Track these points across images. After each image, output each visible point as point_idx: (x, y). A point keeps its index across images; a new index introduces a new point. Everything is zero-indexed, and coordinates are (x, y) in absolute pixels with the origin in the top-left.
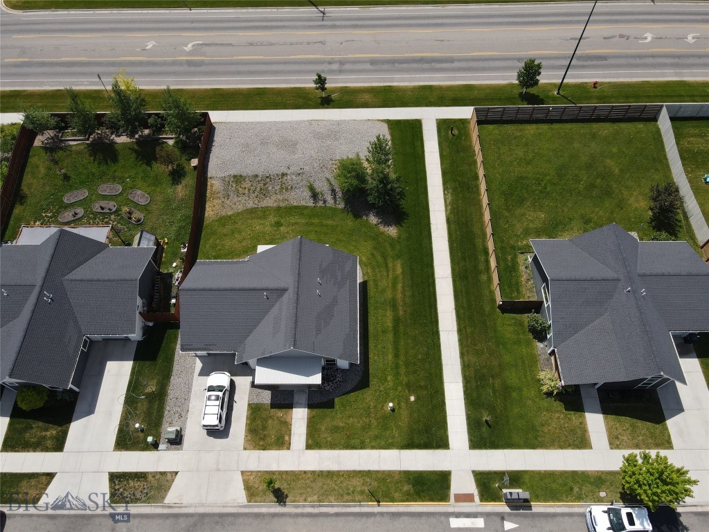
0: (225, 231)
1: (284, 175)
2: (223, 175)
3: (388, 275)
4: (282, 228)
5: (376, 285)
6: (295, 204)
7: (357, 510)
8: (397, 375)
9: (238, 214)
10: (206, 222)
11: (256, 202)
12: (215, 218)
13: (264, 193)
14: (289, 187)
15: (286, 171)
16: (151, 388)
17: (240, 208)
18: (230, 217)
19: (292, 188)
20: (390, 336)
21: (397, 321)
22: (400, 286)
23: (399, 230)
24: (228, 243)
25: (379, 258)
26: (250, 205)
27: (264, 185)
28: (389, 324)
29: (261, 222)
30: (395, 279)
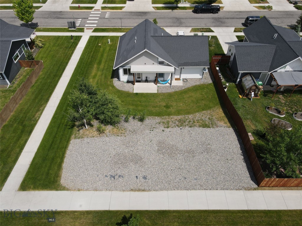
0: (203, 102)
1: (168, 127)
2: (219, 128)
3: (98, 80)
4: (164, 104)
5: (106, 77)
6: (156, 117)
9: (198, 111)
10: (219, 106)
11: (187, 117)
12: (214, 109)
13: (180, 121)
14: (162, 123)
15: (166, 129)
16: (212, 48)
17: (198, 114)
18: (203, 110)
19: (159, 123)
20: (103, 60)
21: (99, 63)
22: (93, 74)
24: (198, 95)
26: (191, 116)
27: (182, 124)
28: (103, 64)
29: (179, 108)
30: (94, 77)
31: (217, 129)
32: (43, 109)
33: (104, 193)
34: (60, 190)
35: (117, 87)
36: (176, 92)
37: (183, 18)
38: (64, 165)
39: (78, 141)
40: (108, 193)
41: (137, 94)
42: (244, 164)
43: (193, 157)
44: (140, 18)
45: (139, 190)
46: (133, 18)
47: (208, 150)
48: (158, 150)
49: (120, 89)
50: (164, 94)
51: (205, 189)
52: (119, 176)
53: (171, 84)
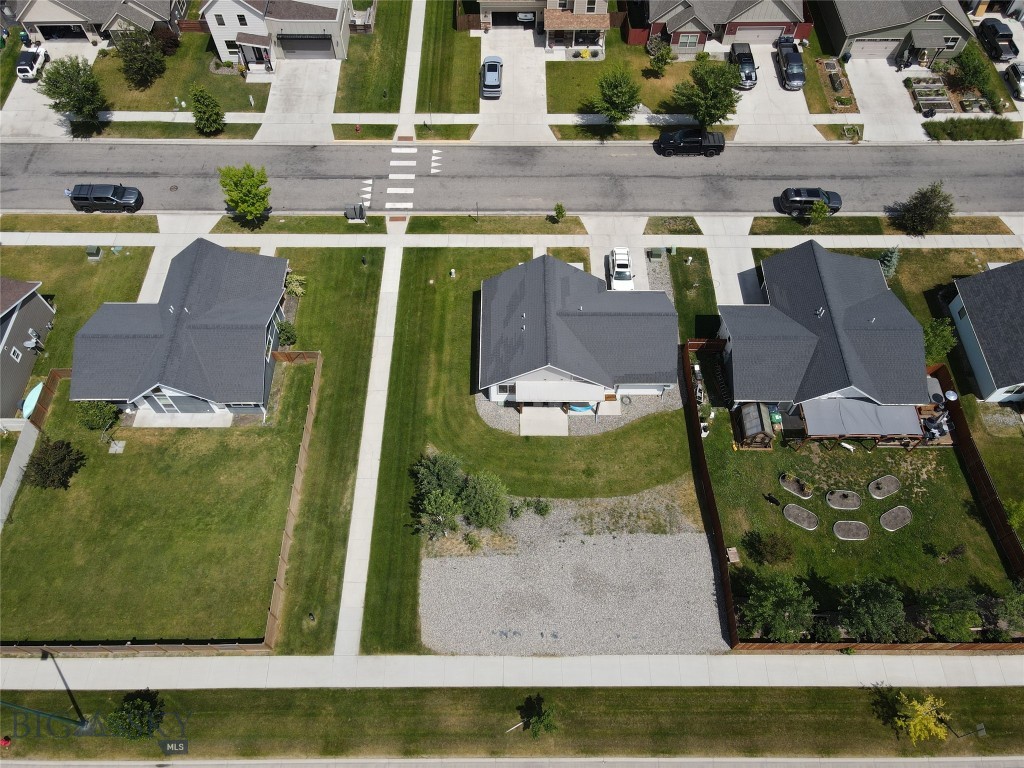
0: (661, 462)
1: (590, 533)
2: (683, 535)
3: (444, 399)
4: (583, 466)
5: (458, 389)
6: (568, 501)
7: (487, 213)
8: (444, 301)
9: (647, 486)
10: (689, 473)
11: (625, 503)
12: (679, 480)
13: (613, 513)
14: (579, 520)
15: (587, 538)
16: (691, 294)
17: (646, 494)
18: (658, 482)
19: (575, 520)
20: (447, 336)
21: (439, 348)
22: (431, 384)
23: (424, 451)
24: (650, 443)
25: (454, 423)
26: (633, 499)
27: (617, 522)
28: (447, 348)
29: (613, 476)
30: (435, 393)
31: (678, 537)
32: (354, 485)
33: (492, 659)
34: (424, 654)
35: (485, 419)
36: (606, 435)
37: (627, 177)
38: (421, 610)
39: (436, 562)
40: (499, 659)
41: (527, 438)
42: (716, 610)
43: (633, 597)
44: (520, 173)
45: (546, 655)
46: (502, 177)
47: (657, 585)
48: (575, 584)
49: (491, 425)
50: (582, 440)
51: (649, 653)
52: (515, 633)
53: (596, 412)
